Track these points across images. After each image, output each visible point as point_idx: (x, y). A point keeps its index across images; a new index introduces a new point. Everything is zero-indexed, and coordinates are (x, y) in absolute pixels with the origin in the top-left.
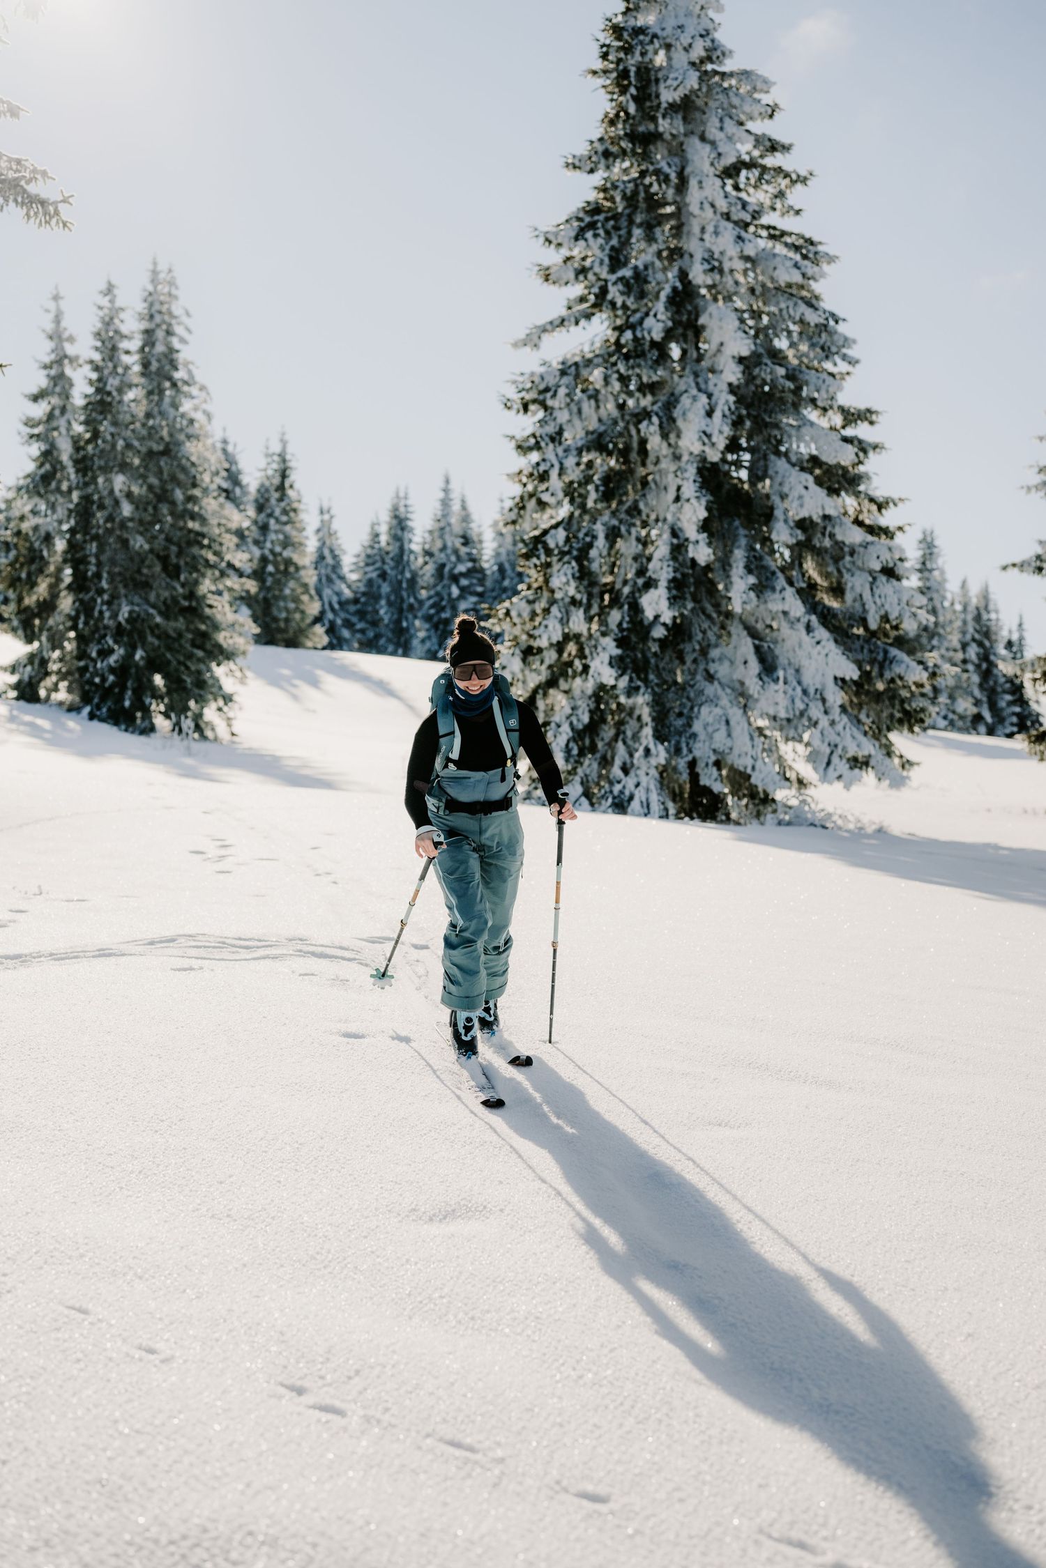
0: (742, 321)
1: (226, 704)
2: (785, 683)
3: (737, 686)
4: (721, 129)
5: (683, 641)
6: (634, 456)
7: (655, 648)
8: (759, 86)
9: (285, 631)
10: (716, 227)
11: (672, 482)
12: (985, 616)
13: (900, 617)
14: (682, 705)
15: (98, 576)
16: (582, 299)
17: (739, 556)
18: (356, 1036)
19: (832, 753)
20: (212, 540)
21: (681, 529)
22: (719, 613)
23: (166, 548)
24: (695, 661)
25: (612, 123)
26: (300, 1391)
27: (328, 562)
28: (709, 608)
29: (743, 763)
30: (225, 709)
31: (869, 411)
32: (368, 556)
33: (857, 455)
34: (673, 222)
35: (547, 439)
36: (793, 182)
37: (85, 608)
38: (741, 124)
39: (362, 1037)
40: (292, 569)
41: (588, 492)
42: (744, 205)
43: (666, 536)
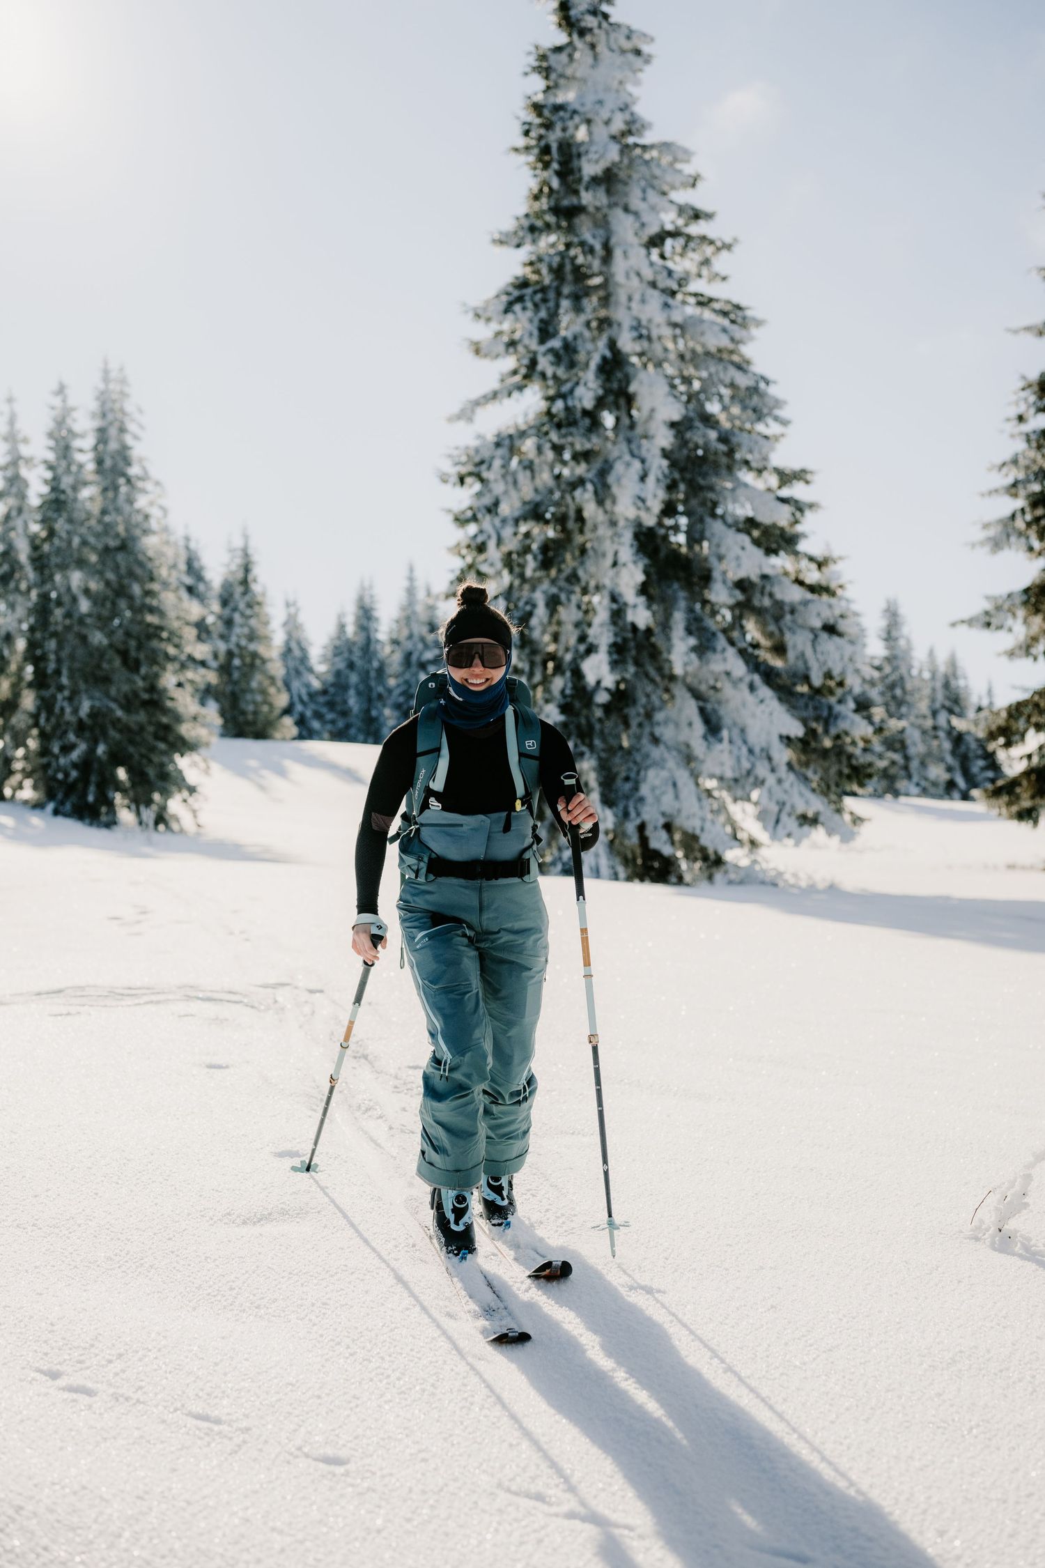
0: (673, 387)
1: (191, 795)
2: (731, 742)
3: (683, 748)
4: (644, 199)
5: (627, 705)
6: (571, 524)
7: (599, 713)
8: (680, 155)
9: (254, 723)
10: (643, 295)
11: (609, 547)
12: (953, 683)
13: (843, 673)
14: (629, 769)
15: (58, 672)
16: (515, 372)
17: (679, 618)
18: (220, 1067)
19: (780, 811)
20: (172, 633)
21: (620, 595)
22: (663, 676)
23: (125, 643)
24: (640, 725)
25: (536, 198)
26: (54, 1375)
27: (295, 656)
28: (652, 672)
29: (692, 824)
30: (190, 800)
31: (804, 471)
32: (336, 647)
33: (793, 514)
34: (602, 293)
35: (484, 511)
36: (719, 249)
37: (46, 705)
38: (664, 194)
39: (227, 1067)
40: (258, 662)
41: (526, 562)
42: (670, 273)
43: (606, 601)
